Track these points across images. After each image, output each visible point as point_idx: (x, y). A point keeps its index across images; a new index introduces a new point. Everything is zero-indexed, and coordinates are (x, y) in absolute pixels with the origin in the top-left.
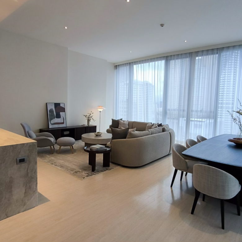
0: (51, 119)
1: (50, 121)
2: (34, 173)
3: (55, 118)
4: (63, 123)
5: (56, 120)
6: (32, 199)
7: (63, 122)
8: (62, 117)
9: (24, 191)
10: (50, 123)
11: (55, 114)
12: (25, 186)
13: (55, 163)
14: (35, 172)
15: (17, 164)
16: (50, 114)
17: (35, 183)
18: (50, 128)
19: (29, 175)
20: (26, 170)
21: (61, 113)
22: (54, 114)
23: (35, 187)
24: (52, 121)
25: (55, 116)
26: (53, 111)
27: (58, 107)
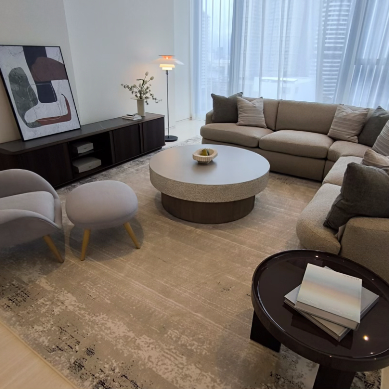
0: (25, 108)
1: (23, 117)
3: (36, 104)
4: (67, 118)
5: (43, 110)
7: (65, 112)
8: (59, 96)
10: (25, 121)
11: (34, 87)
16: (17, 88)
18: (25, 140)
21: (55, 83)
22: (31, 90)
24: (27, 113)
25: (34, 94)
26: (24, 79)
27: (39, 60)
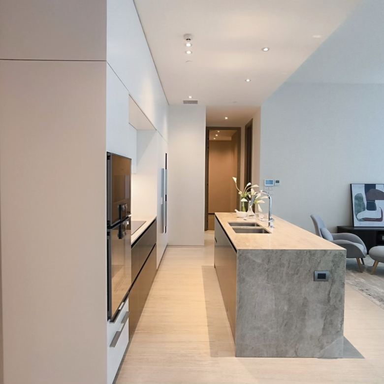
0: (359, 211)
1: (356, 215)
2: (340, 301)
3: (364, 210)
5: (367, 214)
6: (333, 343)
7: (380, 217)
8: (378, 208)
9: (323, 326)
10: (357, 218)
11: (365, 203)
12: (324, 318)
13: (367, 290)
14: (342, 300)
15: (314, 280)
16: (357, 202)
17: (340, 319)
18: (355, 226)
19: (332, 303)
20: (327, 293)
21: (376, 201)
22: (363, 203)
23: (340, 326)
24: (359, 214)
25: (364, 206)
26: (361, 199)
27: (371, 190)
